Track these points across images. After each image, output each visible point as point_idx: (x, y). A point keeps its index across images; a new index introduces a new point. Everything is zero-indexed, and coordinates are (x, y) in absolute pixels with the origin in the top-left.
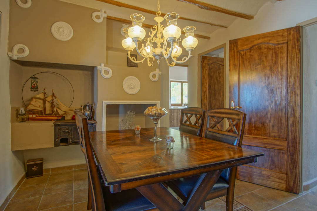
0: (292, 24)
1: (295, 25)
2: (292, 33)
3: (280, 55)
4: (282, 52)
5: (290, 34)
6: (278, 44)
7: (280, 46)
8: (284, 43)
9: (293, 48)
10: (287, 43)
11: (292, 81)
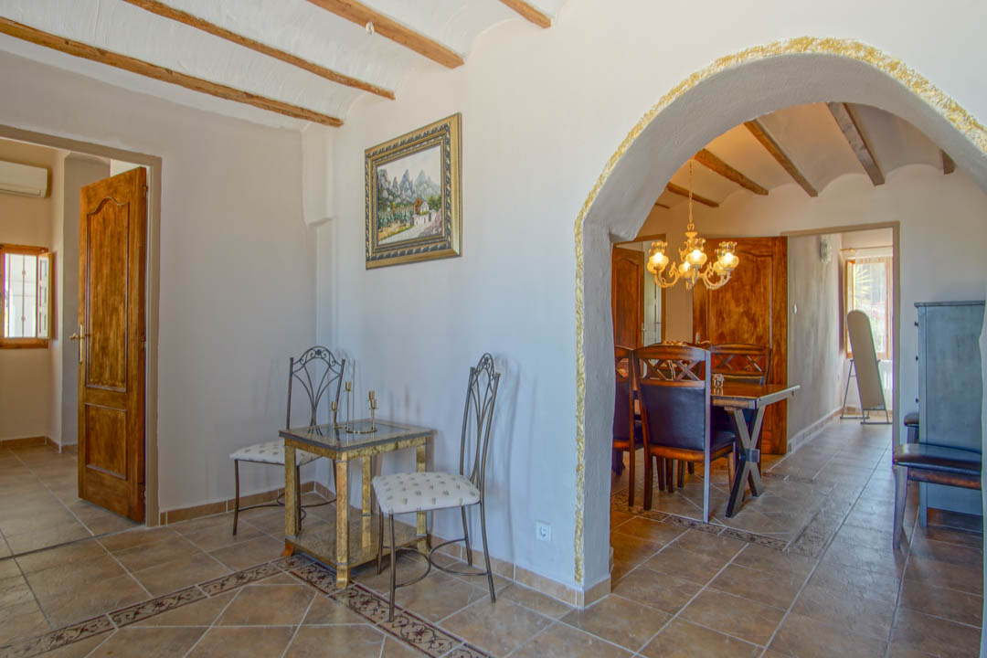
0: (774, 230)
1: (778, 234)
2: (778, 243)
3: (762, 272)
4: (765, 268)
5: (775, 245)
6: (762, 256)
7: (763, 259)
8: (768, 256)
9: (779, 264)
10: (772, 256)
11: (778, 308)
